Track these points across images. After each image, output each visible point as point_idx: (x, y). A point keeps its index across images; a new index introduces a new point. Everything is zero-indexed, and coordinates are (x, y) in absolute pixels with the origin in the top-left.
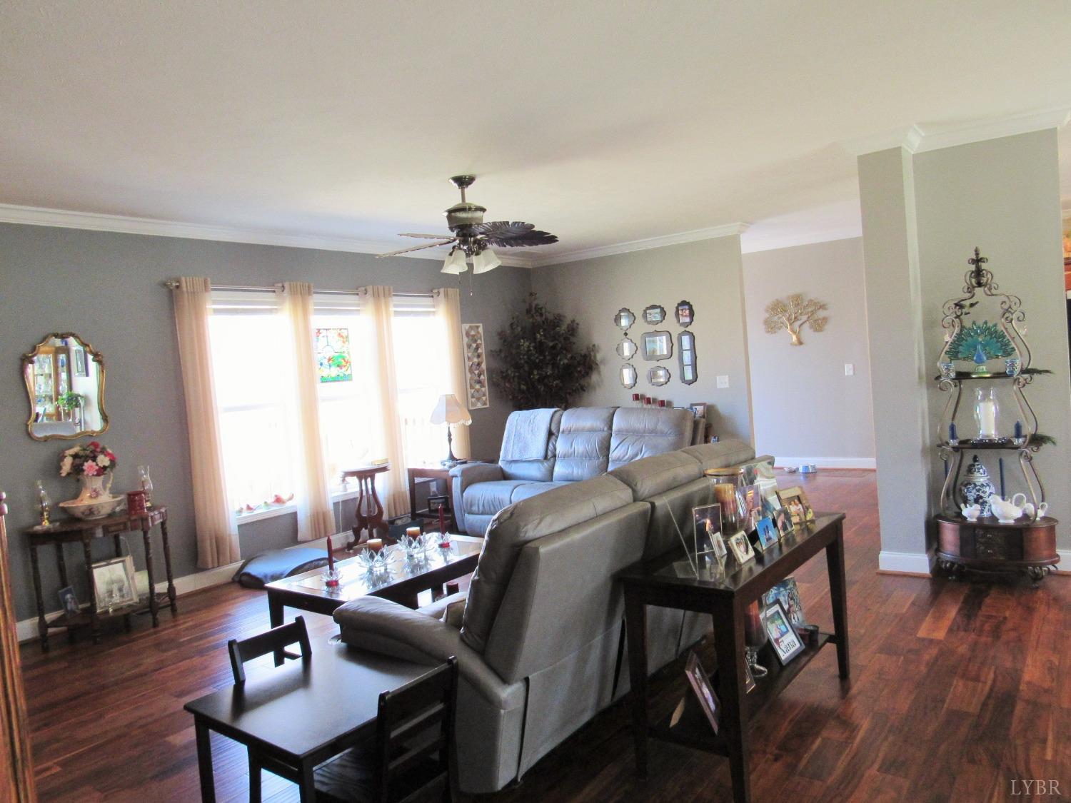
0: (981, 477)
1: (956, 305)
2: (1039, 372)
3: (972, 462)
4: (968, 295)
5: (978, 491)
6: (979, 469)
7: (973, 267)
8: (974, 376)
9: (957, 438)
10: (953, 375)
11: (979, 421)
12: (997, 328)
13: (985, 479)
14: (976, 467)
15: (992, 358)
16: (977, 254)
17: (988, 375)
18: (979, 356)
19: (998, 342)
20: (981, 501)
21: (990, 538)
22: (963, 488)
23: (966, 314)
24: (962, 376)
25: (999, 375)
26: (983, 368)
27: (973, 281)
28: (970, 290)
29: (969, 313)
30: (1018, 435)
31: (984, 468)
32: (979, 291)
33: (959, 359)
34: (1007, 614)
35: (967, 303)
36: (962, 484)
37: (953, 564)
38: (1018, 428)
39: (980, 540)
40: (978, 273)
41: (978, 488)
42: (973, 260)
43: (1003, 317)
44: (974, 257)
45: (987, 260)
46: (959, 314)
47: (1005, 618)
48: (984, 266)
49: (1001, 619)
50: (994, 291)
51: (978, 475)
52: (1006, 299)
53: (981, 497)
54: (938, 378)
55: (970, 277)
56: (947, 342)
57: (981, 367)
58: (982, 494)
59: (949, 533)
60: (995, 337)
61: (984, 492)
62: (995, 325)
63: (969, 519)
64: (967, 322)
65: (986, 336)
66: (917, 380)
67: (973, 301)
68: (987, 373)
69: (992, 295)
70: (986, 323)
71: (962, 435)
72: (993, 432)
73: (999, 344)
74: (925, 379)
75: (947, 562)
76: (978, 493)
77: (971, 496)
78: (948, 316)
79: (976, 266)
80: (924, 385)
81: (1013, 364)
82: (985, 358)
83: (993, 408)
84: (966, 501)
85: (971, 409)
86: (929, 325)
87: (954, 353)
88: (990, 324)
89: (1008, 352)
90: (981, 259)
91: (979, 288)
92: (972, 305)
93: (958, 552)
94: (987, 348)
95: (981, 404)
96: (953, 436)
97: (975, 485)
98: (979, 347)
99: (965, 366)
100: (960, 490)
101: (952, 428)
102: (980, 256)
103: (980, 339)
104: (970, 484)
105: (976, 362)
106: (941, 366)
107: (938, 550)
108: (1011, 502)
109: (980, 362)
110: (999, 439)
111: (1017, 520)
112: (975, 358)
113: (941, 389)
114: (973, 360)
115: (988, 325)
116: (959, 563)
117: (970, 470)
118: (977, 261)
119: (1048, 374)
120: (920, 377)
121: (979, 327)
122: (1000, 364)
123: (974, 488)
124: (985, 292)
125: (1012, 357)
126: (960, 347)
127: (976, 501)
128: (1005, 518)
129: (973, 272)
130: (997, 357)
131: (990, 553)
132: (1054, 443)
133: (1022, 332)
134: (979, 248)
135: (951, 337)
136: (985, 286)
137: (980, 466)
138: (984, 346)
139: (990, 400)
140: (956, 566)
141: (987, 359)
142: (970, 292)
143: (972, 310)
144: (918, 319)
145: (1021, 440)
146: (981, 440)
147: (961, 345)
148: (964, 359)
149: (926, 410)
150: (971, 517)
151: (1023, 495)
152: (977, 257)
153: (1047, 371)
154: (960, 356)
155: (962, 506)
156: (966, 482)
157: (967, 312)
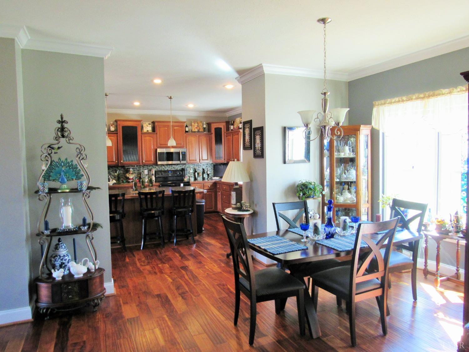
0: (63, 251)
1: (49, 147)
2: (95, 188)
3: (57, 242)
4: (56, 142)
5: (62, 260)
6: (62, 246)
7: (59, 126)
8: (59, 191)
9: (49, 229)
10: (47, 191)
11: (63, 219)
12: (73, 163)
13: (65, 252)
14: (60, 245)
15: (70, 180)
16: (62, 118)
17: (68, 191)
18: (63, 179)
19: (73, 171)
20: (63, 265)
21: (70, 289)
22: (53, 259)
23: (55, 153)
24: (52, 191)
25: (74, 191)
26: (65, 186)
27: (59, 134)
28: (57, 138)
29: (57, 153)
30: (84, 224)
31: (65, 245)
32: (63, 140)
33: (50, 180)
34: (85, 338)
35: (56, 146)
36: (52, 257)
37: (47, 309)
38: (84, 220)
39: (64, 291)
40: (62, 129)
41: (61, 258)
42: (59, 121)
43: (77, 157)
44: (60, 119)
45: (68, 122)
46: (50, 152)
47: (84, 342)
48: (65, 125)
49: (82, 344)
50: (71, 141)
51: (62, 250)
52: (80, 147)
53: (64, 263)
54: (37, 192)
55: (58, 130)
56: (43, 170)
57: (64, 186)
58: (64, 261)
59: (44, 291)
60: (72, 168)
61: (65, 260)
62: (72, 161)
63: (57, 279)
64: (55, 158)
65: (67, 167)
66: (23, 193)
67: (59, 145)
68: (67, 189)
69: (70, 143)
70: (66, 159)
71: (51, 226)
72: (71, 225)
73: (74, 172)
74: (27, 193)
75: (44, 308)
76: (61, 261)
77: (58, 263)
78: (44, 153)
79: (61, 125)
80: (27, 196)
81: (81, 184)
82: (66, 180)
83: (71, 209)
84: (54, 267)
85: (58, 211)
86: (30, 158)
87: (47, 177)
88: (69, 160)
89: (78, 176)
90: (64, 121)
91: (63, 138)
92: (59, 148)
93: (51, 301)
94: (67, 174)
95: (64, 208)
96: (47, 228)
97: (60, 256)
98: (62, 174)
99: (54, 185)
100: (51, 261)
101: (46, 224)
102: (64, 119)
103: (63, 169)
104: (57, 256)
105: (61, 182)
106: (39, 184)
107: (37, 301)
108: (81, 264)
109: (63, 182)
110: (74, 228)
111: (84, 274)
112: (60, 180)
113: (40, 199)
114: (59, 181)
115: (68, 160)
116: (52, 308)
117: (57, 248)
118: (62, 122)
119: (99, 189)
120: (25, 192)
121: (63, 162)
122: (74, 184)
123: (59, 259)
124: (66, 141)
125: (81, 180)
126: (51, 173)
127: (61, 266)
128: (78, 274)
129: (59, 128)
130: (73, 179)
131: (71, 298)
132: (102, 227)
133: (86, 166)
134: (63, 114)
135: (46, 167)
136: (67, 137)
137: (62, 245)
138: (65, 173)
139: (68, 205)
140: (50, 310)
141: (67, 181)
142: (57, 140)
143: (58, 151)
144: (23, 154)
145: (86, 228)
146: (64, 230)
147: (52, 172)
148: (54, 180)
149: (28, 211)
150: (58, 277)
151: (87, 259)
152: (62, 120)
153: (98, 188)
154: (51, 178)
155: (53, 271)
156: (54, 255)
157: (56, 152)
